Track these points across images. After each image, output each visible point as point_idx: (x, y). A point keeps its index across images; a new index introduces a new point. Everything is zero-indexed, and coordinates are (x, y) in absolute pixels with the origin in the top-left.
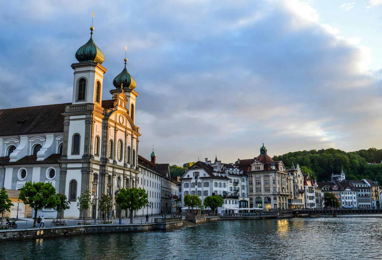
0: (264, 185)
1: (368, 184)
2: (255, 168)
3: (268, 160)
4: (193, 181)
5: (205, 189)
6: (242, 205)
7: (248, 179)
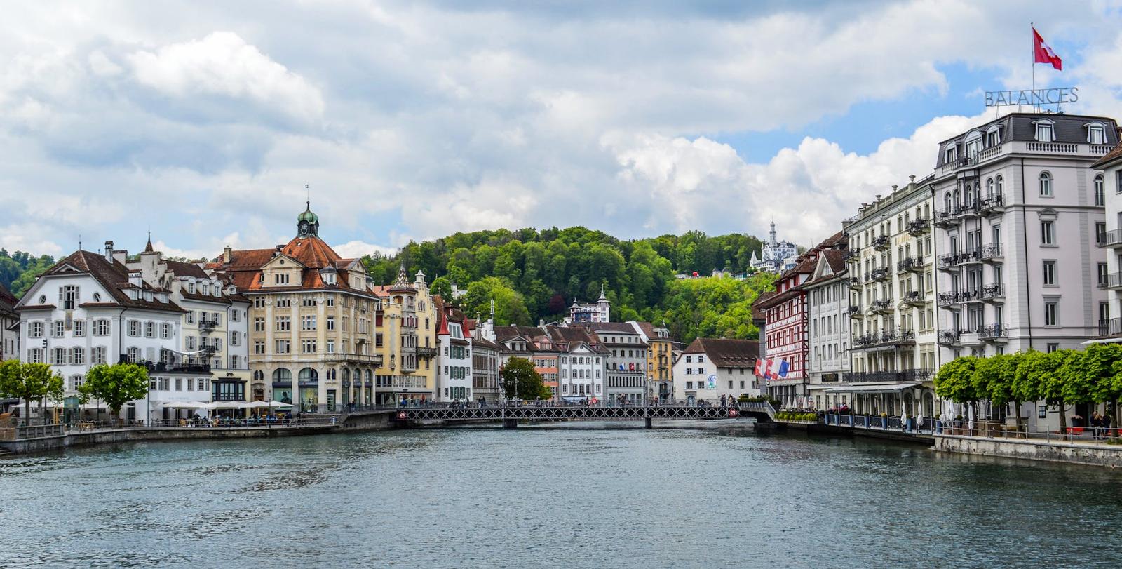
0: (300, 333)
1: (640, 335)
2: (274, 278)
3: (317, 256)
4: (60, 315)
5: (98, 341)
6: (224, 393)
7: (251, 311)
